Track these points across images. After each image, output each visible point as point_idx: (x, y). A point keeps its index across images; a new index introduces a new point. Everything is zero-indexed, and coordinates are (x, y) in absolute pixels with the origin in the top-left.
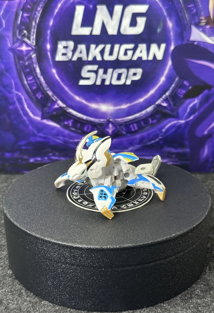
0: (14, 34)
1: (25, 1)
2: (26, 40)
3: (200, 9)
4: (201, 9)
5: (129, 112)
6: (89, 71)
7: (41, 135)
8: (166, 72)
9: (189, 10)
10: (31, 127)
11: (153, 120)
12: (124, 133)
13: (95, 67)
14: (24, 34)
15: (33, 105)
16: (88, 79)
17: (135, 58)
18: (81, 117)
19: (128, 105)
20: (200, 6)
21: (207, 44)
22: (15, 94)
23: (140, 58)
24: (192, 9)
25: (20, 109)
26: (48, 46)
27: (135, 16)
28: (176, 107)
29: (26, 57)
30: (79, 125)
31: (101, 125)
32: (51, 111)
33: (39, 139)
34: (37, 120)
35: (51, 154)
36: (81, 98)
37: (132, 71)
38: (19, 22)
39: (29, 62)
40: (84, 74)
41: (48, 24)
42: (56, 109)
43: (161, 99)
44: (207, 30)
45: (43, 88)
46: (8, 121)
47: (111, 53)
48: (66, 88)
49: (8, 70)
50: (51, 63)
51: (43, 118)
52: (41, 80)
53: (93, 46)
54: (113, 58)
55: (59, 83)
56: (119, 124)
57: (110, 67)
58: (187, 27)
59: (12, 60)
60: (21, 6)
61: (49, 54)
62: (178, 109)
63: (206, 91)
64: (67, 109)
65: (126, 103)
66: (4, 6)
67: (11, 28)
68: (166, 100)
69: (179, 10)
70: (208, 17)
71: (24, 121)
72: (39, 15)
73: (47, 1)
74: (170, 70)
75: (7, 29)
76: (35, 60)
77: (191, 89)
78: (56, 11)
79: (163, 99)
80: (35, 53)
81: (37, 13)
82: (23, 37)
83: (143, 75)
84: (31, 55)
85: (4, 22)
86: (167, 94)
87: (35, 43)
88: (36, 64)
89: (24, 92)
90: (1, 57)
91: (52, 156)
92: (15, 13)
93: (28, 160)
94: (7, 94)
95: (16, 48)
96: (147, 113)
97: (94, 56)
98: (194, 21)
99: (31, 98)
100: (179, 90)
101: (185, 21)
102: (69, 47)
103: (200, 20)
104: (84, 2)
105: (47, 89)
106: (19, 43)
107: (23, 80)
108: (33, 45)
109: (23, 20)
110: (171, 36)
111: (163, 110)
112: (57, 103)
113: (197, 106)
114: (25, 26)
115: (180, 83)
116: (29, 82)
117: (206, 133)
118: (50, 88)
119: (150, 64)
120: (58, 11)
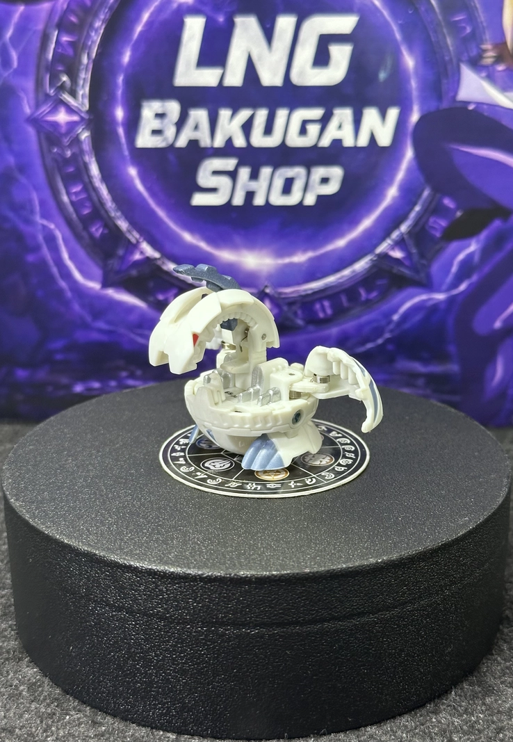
0: (39, 84)
1: (65, 6)
2: (67, 97)
4: (485, 24)
5: (313, 272)
6: (216, 173)
7: (101, 325)
8: (400, 175)
9: (455, 28)
10: (76, 307)
11: (369, 291)
12: (300, 322)
13: (230, 164)
14: (62, 84)
15: (82, 254)
16: (213, 190)
17: (325, 142)
19: (310, 254)
20: (482, 16)
21: (497, 108)
22: (40, 227)
23: (337, 143)
24: (464, 25)
25: (51, 263)
26: (120, 113)
27: (325, 42)
28: (424, 262)
29: (66, 138)
32: (124, 267)
33: (95, 336)
34: (91, 289)
35: (124, 374)
36: (198, 237)
37: (319, 172)
38: (50, 56)
39: (74, 150)
40: (204, 178)
41: (119, 62)
42: (137, 264)
43: (388, 241)
44: (497, 74)
45: (107, 212)
46: (23, 291)
47: (268, 130)
48: (161, 213)
49: (23, 168)
50: (126, 153)
51: (106, 284)
52: (101, 192)
53: (225, 114)
54: (273, 141)
55: (144, 200)
56: (287, 301)
57: (266, 164)
58: (449, 67)
59: (34, 145)
60: (56, 19)
61: (121, 131)
62: (429, 266)
63: (497, 223)
64: (163, 263)
65: (305, 250)
66: (16, 17)
67: (32, 69)
68: (400, 243)
69: (431, 26)
70: (501, 44)
71: (61, 291)
72: (96, 38)
73: (116, 6)
74: (409, 171)
75: (21, 72)
76: (87, 146)
77: (462, 216)
78: (139, 29)
79: (393, 240)
80: (88, 130)
81: (93, 34)
82: (59, 92)
83: (345, 182)
84: (78, 135)
85: (14, 55)
86: (404, 228)
87: (87, 107)
88: (91, 154)
89: (61, 221)
90: (7, 139)
91: (128, 377)
92: (40, 34)
93: (69, 387)
94: (22, 227)
95: (43, 117)
96: (354, 274)
97: (227, 138)
98: (466, 54)
99: (78, 237)
100: (432, 220)
101: (445, 54)
102: (169, 115)
103: (481, 51)
104: (204, 8)
105: (115, 214)
106: (49, 105)
107: (59, 192)
108: (84, 109)
109: (60, 51)
110: (411, 89)
111: (393, 268)
112: (140, 249)
113: (477, 258)
114: (63, 64)
115: (434, 203)
116: (74, 198)
117: (498, 324)
118: (123, 213)
119: (361, 156)
120: (143, 29)
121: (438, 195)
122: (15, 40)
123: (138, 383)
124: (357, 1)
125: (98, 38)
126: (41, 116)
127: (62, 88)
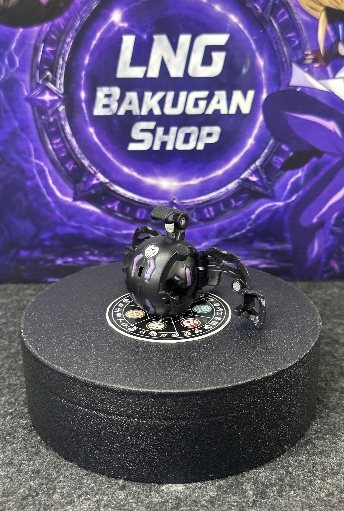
0: (33, 77)
1: (48, 29)
2: (50, 85)
3: (304, 39)
4: (307, 39)
5: (202, 190)
6: (143, 131)
7: (73, 223)
8: (256, 131)
9: (289, 41)
10: (58, 213)
11: (237, 201)
12: (195, 220)
13: (151, 125)
14: (47, 77)
15: (60, 180)
16: (142, 141)
17: (210, 111)
18: (131, 197)
19: (201, 179)
20: (305, 34)
21: (314, 90)
22: (35, 164)
23: (217, 112)
24: (294, 39)
25: (42, 186)
26: (83, 95)
27: (209, 50)
28: (270, 183)
29: (50, 110)
30: (128, 209)
32: (87, 188)
33: (70, 230)
34: (66, 201)
35: (87, 253)
36: (132, 169)
37: (206, 130)
38: (39, 60)
39: (55, 117)
40: (136, 134)
41: (82, 63)
42: (95, 186)
43: (249, 171)
44: (314, 69)
46: (24, 203)
47: (175, 104)
48: (109, 155)
49: (24, 128)
50: (87, 119)
51: (75, 199)
52: (72, 142)
53: (148, 94)
54: (178, 111)
56: (187, 207)
57: (174, 125)
58: (285, 65)
59: (30, 115)
60: (43, 37)
61: (84, 105)
62: (273, 186)
63: (314, 159)
64: (111, 185)
65: (198, 177)
66: (18, 36)
67: (28, 68)
68: (256, 172)
69: (274, 41)
70: (316, 51)
71: (48, 203)
73: (80, 28)
74: (261, 128)
75: (22, 69)
76: (63, 115)
77: (292, 155)
78: (94, 43)
79: (251, 170)
80: (63, 105)
81: (66, 46)
82: (45, 81)
83: (222, 135)
84: (57, 108)
85: (17, 60)
86: (258, 163)
88: (66, 119)
89: (47, 160)
90: (13, 110)
91: (89, 255)
92: (33, 46)
93: (53, 261)
94: (23, 164)
96: (227, 191)
97: (149, 109)
98: (295, 57)
99: (58, 170)
100: (275, 158)
101: (283, 57)
102: (113, 95)
103: (304, 55)
104: (134, 30)
105: (81, 156)
106: (39, 90)
107: (46, 143)
108: (61, 92)
109: (45, 56)
110: (262, 79)
111: (251, 187)
112: (96, 177)
113: (302, 180)
114: (47, 65)
115: (276, 148)
116: (55, 146)
117: (315, 220)
118: (86, 155)
119: (232, 120)
120: (97, 43)
121: (279, 143)
122: (18, 50)
123: (96, 258)
124: (229, 25)
125: (69, 48)
126: (34, 97)
127: (47, 79)
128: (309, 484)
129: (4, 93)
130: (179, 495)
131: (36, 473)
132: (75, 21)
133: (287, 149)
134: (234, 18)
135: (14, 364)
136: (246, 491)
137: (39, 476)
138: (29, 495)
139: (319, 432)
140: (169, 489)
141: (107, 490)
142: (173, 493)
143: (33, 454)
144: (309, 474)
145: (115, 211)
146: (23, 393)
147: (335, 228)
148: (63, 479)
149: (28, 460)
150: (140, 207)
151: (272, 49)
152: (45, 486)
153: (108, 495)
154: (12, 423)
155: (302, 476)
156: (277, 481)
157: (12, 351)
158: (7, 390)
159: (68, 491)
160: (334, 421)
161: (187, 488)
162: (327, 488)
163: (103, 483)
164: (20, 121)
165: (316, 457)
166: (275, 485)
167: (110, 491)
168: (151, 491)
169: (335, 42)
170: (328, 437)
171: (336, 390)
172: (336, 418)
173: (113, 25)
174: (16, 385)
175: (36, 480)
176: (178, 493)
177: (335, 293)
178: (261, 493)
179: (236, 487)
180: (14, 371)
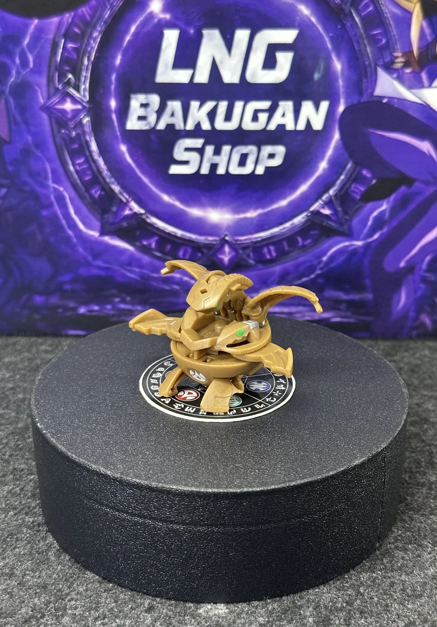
0: (50, 80)
1: (70, 20)
2: (72, 91)
3: (393, 37)
4: (396, 37)
5: (261, 225)
6: (187, 149)
7: (100, 263)
8: (330, 152)
9: (373, 40)
10: (81, 250)
11: (304, 239)
12: (252, 262)
13: (198, 143)
14: (68, 80)
15: (84, 210)
16: (186, 163)
17: (272, 126)
18: (172, 232)
19: (260, 211)
20: (394, 31)
21: (405, 102)
22: (52, 189)
23: (281, 127)
24: (380, 37)
25: (61, 216)
26: (113, 104)
27: (273, 49)
28: (347, 217)
29: (71, 122)
30: (169, 247)
31: (209, 246)
32: (117, 220)
33: (95, 271)
34: (92, 236)
35: (117, 300)
36: (174, 198)
37: (267, 150)
38: (59, 59)
39: (78, 132)
40: (179, 153)
41: (113, 63)
42: (127, 217)
43: (320, 202)
44: (405, 76)
45: (104, 178)
46: (39, 237)
47: (228, 117)
48: (145, 180)
49: (40, 145)
50: (118, 134)
51: (103, 233)
52: (99, 163)
53: (194, 104)
54: (232, 126)
55: (132, 169)
56: (242, 246)
57: (227, 143)
58: (368, 70)
59: (47, 128)
60: (63, 30)
61: (114, 117)
62: (351, 221)
63: (403, 189)
64: (147, 217)
65: (256, 208)
66: (32, 28)
67: (45, 69)
68: (329, 204)
69: (355, 38)
70: (408, 53)
71: (69, 237)
72: (95, 45)
73: (110, 20)
74: (336, 149)
75: (36, 71)
76: (88, 129)
77: (376, 183)
78: (128, 38)
79: (323, 201)
80: (88, 116)
81: (92, 42)
82: (66, 86)
83: (287, 157)
85: (31, 58)
86: (332, 192)
87: (87, 98)
88: (91, 135)
89: (68, 185)
90: (26, 122)
91: (120, 302)
92: (51, 42)
93: (75, 309)
94: (38, 189)
95: (53, 106)
96: (293, 226)
97: (196, 123)
98: (381, 60)
99: (81, 197)
100: (353, 186)
101: (366, 59)
102: (151, 105)
103: (393, 58)
104: (178, 23)
105: (110, 180)
106: (58, 96)
107: (67, 163)
108: (85, 100)
109: (66, 54)
110: (339, 86)
111: (323, 221)
112: (129, 206)
113: (387, 215)
114: (69, 66)
115: (355, 173)
116: (78, 168)
117: (402, 264)
118: (116, 179)
119: (299, 138)
120: (132, 38)
121: (359, 168)
122: (32, 46)
123: (128, 307)
124: (298, 18)
125: (96, 45)
126: (52, 105)
127: (68, 83)
128: (385, 610)
129: (14, 100)
130: (220, 620)
131: (42, 588)
132: (104, 10)
133: (369, 175)
134: (305, 10)
135: (21, 443)
136: (305, 617)
137: (46, 591)
138: (32, 617)
139: (399, 540)
140: (207, 613)
141: (130, 613)
142: (213, 619)
143: (40, 562)
144: (385, 597)
145: (152, 249)
146: (31, 481)
147: (427, 275)
148: (75, 597)
149: (32, 570)
150: (183, 245)
151: (352, 49)
152: (53, 606)
153: (131, 619)
154: (15, 521)
155: (376, 599)
156: (344, 605)
157: (20, 425)
158: (12, 476)
159: (82, 612)
160: (419, 527)
161: (231, 612)
162: (406, 615)
163: (125, 603)
164: (35, 135)
165: (395, 574)
166: (341, 609)
167: (134, 614)
168: (185, 615)
169: (432, 42)
170: (410, 547)
171: (423, 485)
172: (422, 523)
173: (151, 16)
174: (22, 470)
175: (42, 597)
176: (219, 618)
177: (425, 356)
178: (323, 621)
179: (292, 612)
180: (21, 451)
